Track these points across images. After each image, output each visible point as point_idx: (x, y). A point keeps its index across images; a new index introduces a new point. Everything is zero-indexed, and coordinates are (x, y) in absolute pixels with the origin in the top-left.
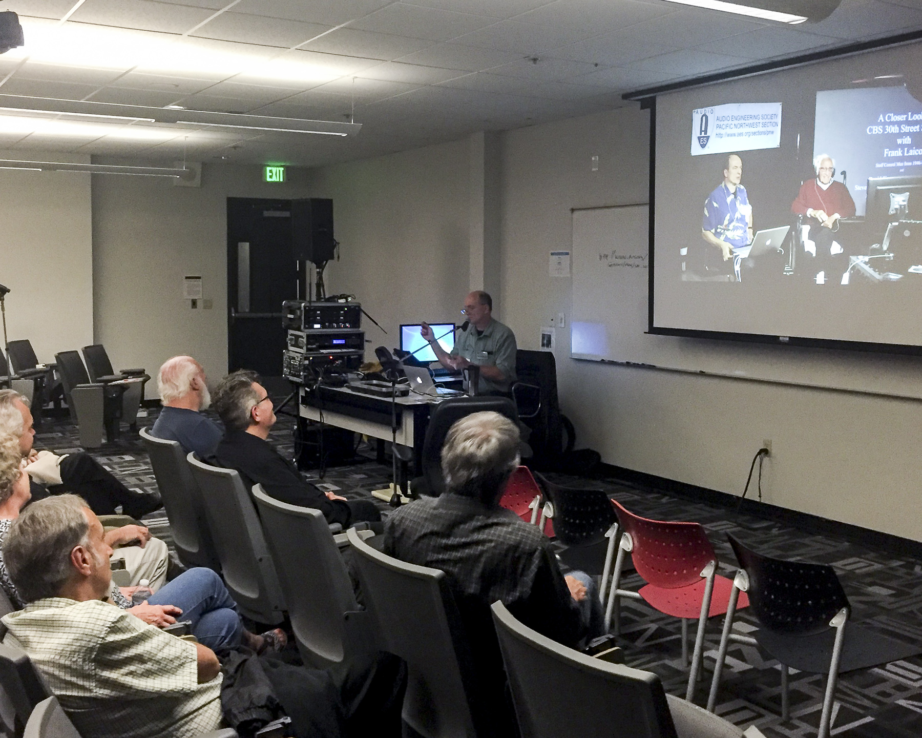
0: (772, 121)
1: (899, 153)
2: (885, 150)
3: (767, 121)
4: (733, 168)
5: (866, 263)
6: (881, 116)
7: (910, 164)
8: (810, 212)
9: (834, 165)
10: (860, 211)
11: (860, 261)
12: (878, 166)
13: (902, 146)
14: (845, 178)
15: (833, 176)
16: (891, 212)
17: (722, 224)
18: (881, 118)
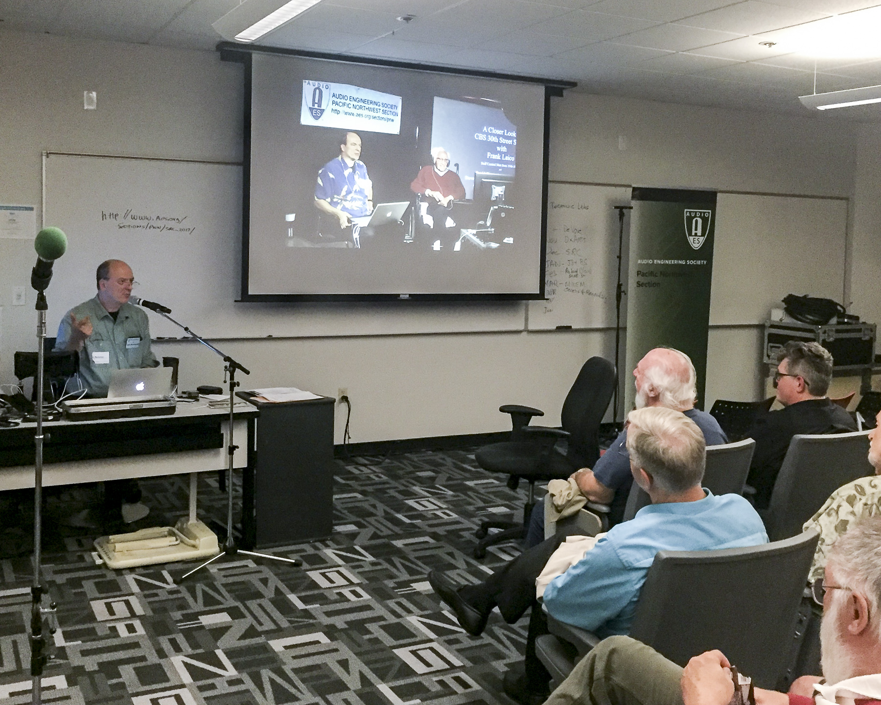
0: (393, 110)
1: (498, 157)
2: (488, 153)
3: (387, 109)
4: (352, 144)
5: (474, 235)
6: (485, 127)
7: (506, 166)
8: (428, 192)
9: (449, 158)
10: (469, 195)
11: (469, 233)
12: (482, 163)
13: (501, 153)
14: (458, 169)
15: (448, 166)
16: (493, 199)
17: (339, 194)
18: (485, 129)
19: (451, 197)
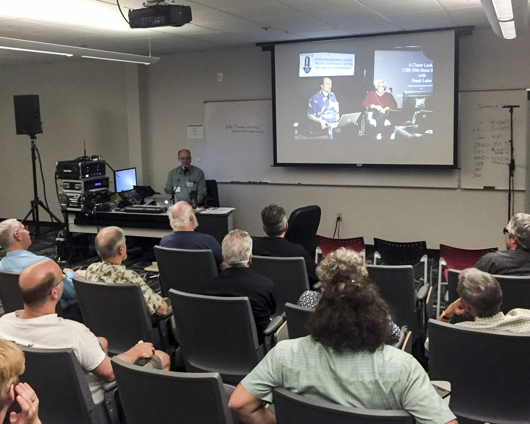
0: (350, 62)
1: (420, 81)
2: (413, 79)
3: (346, 62)
4: (327, 84)
5: (403, 129)
6: (410, 64)
7: (425, 86)
8: (373, 106)
9: (385, 85)
10: (400, 105)
11: (401, 129)
12: (409, 86)
13: (421, 78)
15: (385, 90)
16: (416, 107)
17: (320, 111)
18: (410, 65)
19: (387, 108)
